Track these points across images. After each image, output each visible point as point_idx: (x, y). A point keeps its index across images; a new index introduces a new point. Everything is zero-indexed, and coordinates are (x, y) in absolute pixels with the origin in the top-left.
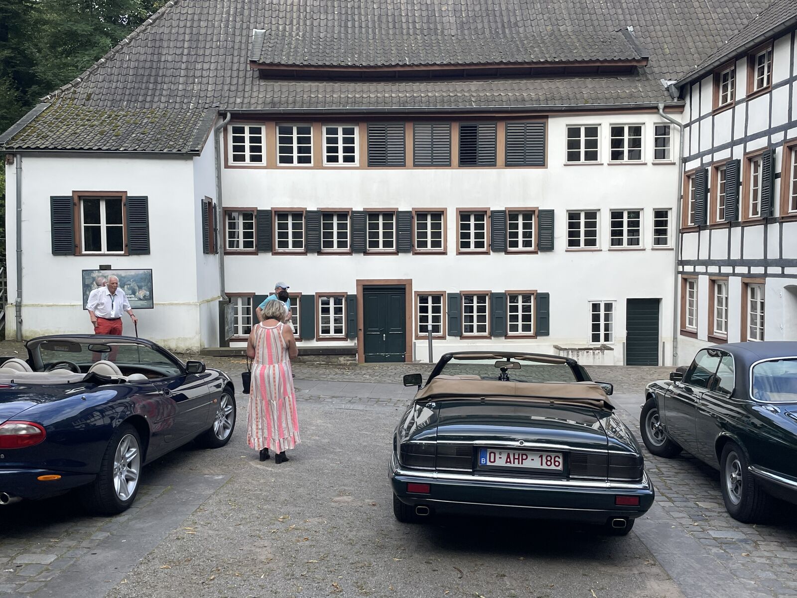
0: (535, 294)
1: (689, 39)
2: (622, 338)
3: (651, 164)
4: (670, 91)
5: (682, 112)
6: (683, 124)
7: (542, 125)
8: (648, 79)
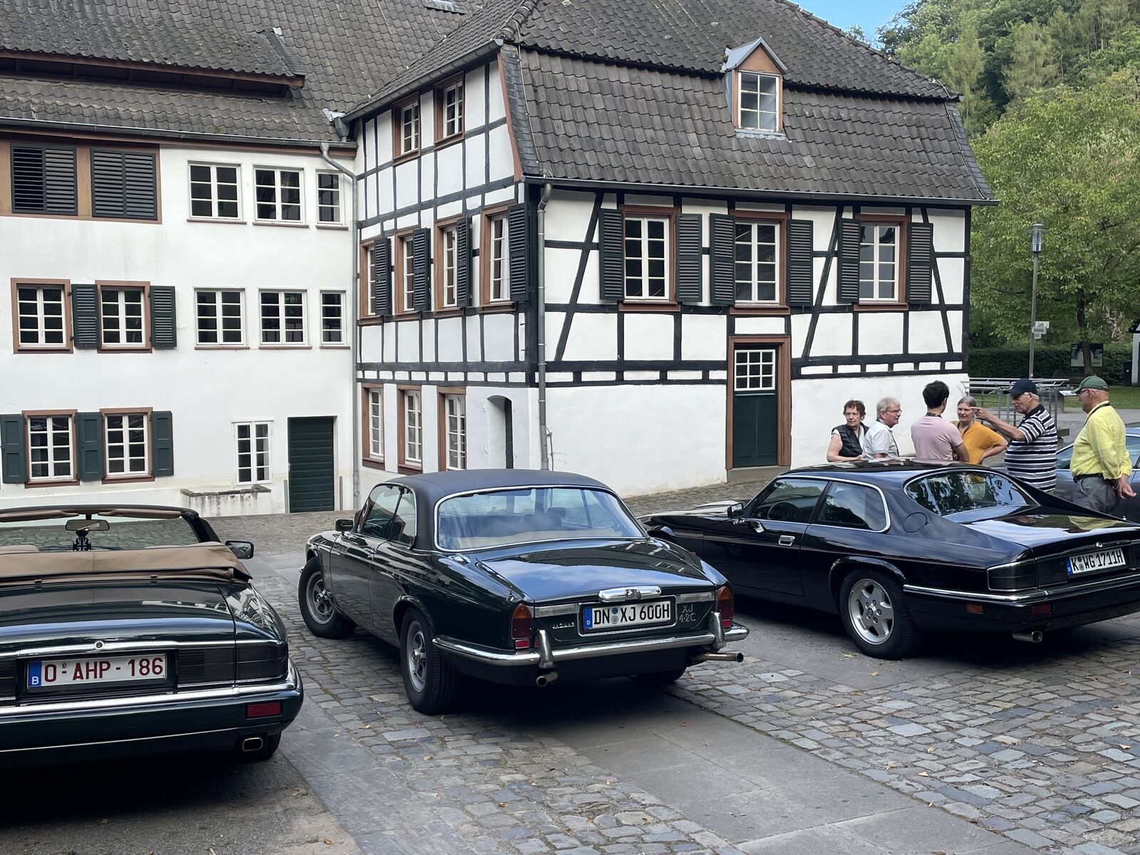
0: (149, 414)
1: (359, 56)
2: (283, 474)
3: (315, 228)
4: (337, 128)
5: (353, 158)
6: (356, 175)
7: (150, 158)
8: (305, 107)
